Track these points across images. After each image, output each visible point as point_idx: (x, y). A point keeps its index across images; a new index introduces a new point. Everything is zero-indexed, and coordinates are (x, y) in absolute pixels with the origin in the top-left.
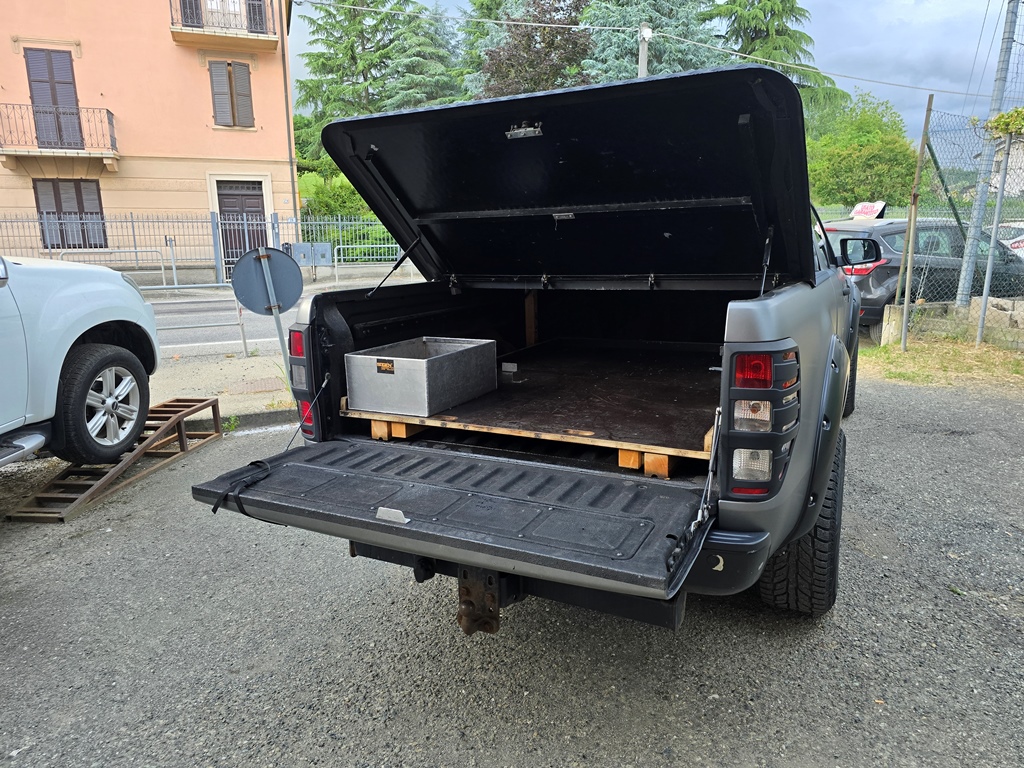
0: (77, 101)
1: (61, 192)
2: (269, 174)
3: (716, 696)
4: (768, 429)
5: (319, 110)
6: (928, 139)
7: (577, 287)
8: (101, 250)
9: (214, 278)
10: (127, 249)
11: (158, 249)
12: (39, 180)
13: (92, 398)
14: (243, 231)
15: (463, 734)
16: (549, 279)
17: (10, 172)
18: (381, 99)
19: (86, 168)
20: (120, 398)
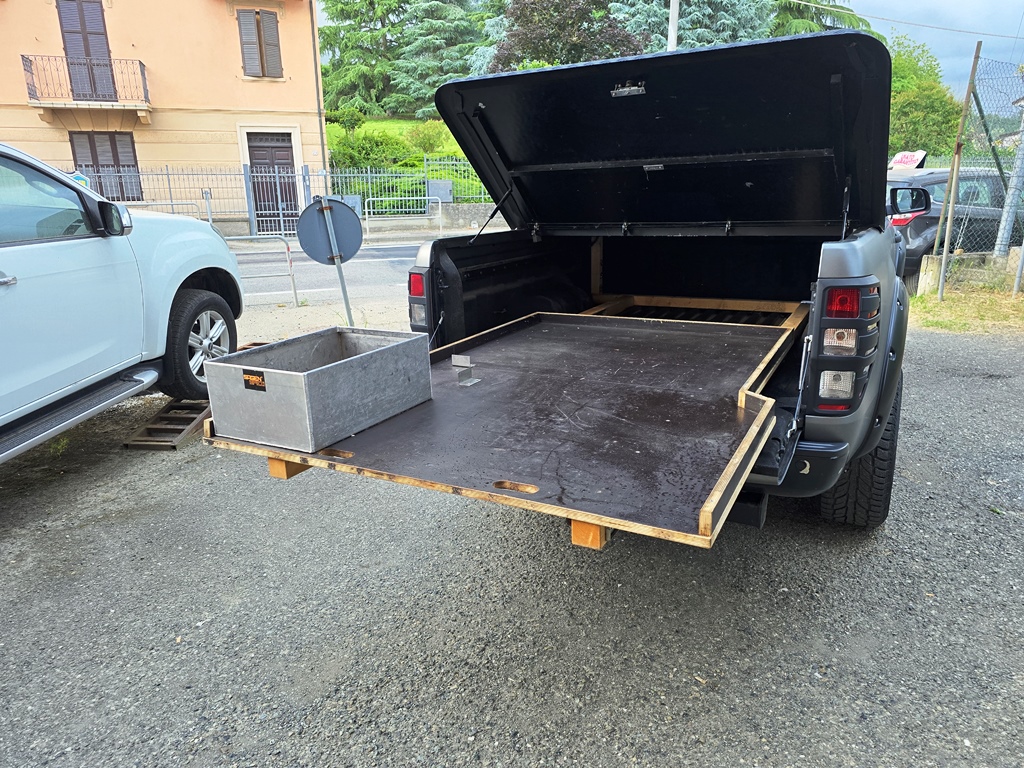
0: (109, 52)
1: (97, 144)
2: (298, 125)
3: (786, 590)
4: (853, 354)
5: (337, 57)
6: (974, 87)
7: (655, 233)
8: (139, 203)
9: (248, 231)
10: (164, 202)
11: (194, 201)
12: (75, 133)
13: (193, 340)
14: (275, 183)
15: (572, 614)
16: (628, 227)
17: (47, 125)
18: (400, 46)
19: (120, 121)
20: (214, 340)
